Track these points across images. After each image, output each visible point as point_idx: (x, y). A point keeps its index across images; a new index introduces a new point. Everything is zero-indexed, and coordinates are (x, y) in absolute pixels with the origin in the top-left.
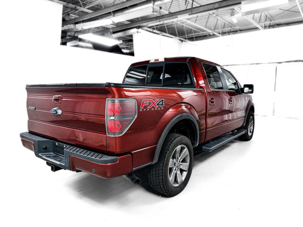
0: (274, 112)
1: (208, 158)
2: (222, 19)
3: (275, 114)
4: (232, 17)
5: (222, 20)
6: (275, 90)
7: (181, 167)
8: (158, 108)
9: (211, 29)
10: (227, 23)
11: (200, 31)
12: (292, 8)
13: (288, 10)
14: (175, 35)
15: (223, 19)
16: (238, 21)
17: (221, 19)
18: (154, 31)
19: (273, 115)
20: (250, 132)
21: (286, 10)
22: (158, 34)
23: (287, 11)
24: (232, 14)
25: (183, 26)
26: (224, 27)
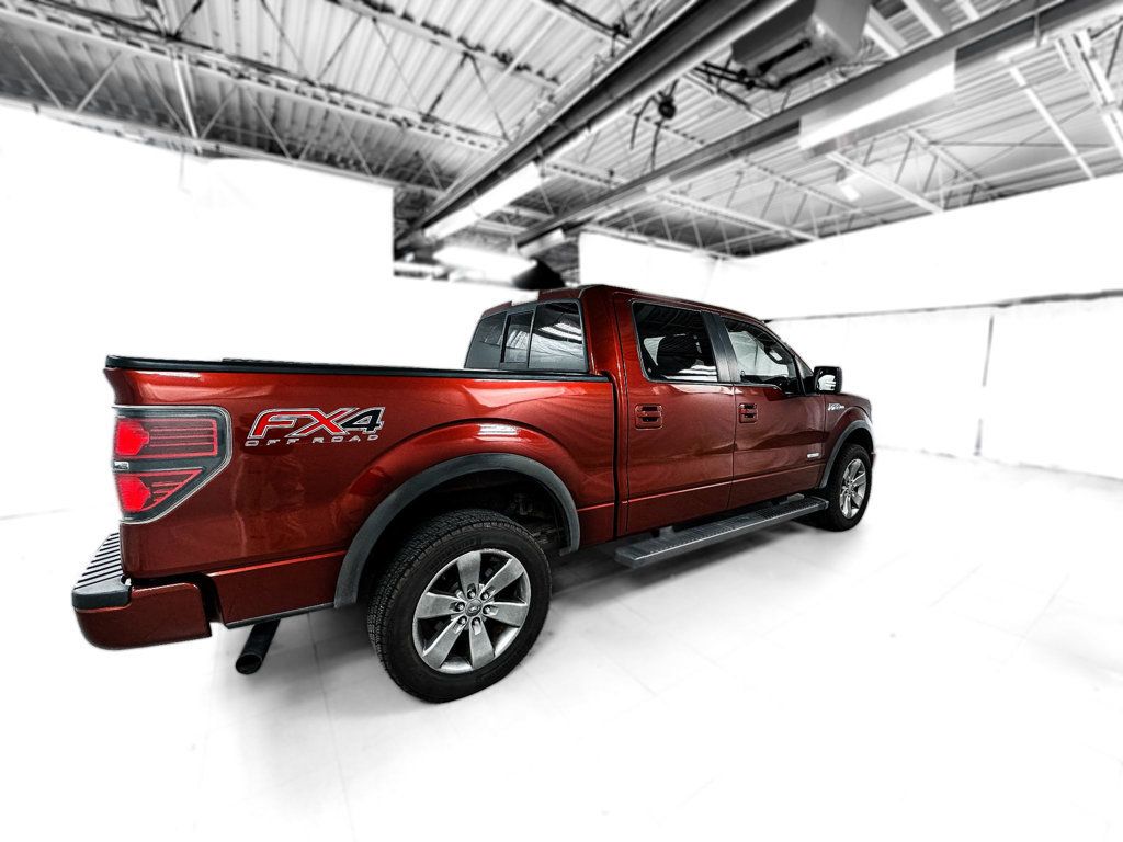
0: (978, 446)
1: (673, 577)
2: (820, 193)
3: (983, 450)
4: (840, 183)
5: (822, 197)
6: (984, 383)
7: (491, 614)
8: (346, 437)
9: (782, 223)
10: (839, 205)
11: (756, 229)
12: (1035, 136)
13: (1022, 144)
14: (693, 243)
15: (825, 195)
16: (862, 194)
17: (816, 195)
18: (632, 236)
19: (977, 454)
20: (853, 504)
21: (1013, 145)
22: (644, 243)
23: (1017, 148)
24: (841, 175)
25: (717, 222)
26: (829, 213)
